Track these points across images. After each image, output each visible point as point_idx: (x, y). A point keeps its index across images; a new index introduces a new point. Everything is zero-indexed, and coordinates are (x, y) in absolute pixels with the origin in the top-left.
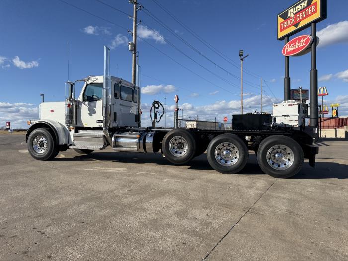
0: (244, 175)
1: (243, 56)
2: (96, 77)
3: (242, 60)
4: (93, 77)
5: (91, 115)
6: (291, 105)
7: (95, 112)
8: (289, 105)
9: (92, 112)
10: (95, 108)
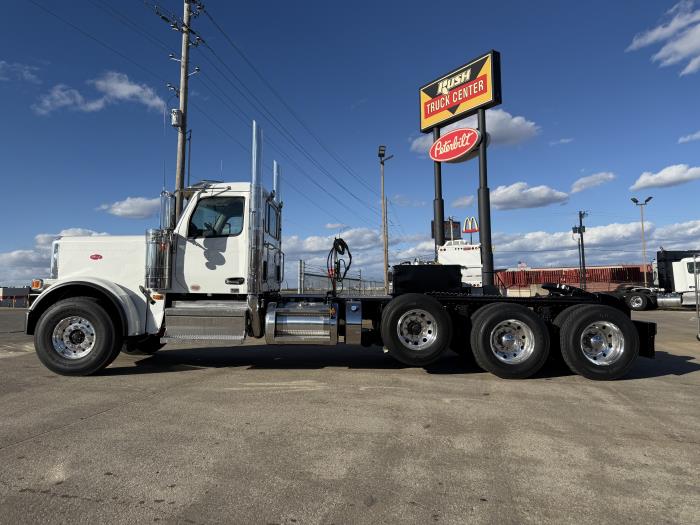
0: (543, 380)
1: (386, 156)
2: (225, 185)
3: (382, 163)
4: (214, 185)
5: (211, 266)
6: (469, 249)
7: (222, 261)
8: (465, 249)
9: (214, 260)
10: (224, 251)
